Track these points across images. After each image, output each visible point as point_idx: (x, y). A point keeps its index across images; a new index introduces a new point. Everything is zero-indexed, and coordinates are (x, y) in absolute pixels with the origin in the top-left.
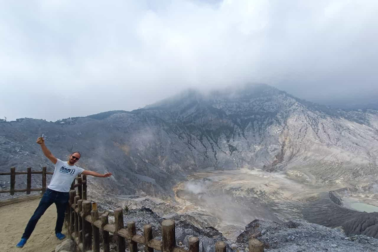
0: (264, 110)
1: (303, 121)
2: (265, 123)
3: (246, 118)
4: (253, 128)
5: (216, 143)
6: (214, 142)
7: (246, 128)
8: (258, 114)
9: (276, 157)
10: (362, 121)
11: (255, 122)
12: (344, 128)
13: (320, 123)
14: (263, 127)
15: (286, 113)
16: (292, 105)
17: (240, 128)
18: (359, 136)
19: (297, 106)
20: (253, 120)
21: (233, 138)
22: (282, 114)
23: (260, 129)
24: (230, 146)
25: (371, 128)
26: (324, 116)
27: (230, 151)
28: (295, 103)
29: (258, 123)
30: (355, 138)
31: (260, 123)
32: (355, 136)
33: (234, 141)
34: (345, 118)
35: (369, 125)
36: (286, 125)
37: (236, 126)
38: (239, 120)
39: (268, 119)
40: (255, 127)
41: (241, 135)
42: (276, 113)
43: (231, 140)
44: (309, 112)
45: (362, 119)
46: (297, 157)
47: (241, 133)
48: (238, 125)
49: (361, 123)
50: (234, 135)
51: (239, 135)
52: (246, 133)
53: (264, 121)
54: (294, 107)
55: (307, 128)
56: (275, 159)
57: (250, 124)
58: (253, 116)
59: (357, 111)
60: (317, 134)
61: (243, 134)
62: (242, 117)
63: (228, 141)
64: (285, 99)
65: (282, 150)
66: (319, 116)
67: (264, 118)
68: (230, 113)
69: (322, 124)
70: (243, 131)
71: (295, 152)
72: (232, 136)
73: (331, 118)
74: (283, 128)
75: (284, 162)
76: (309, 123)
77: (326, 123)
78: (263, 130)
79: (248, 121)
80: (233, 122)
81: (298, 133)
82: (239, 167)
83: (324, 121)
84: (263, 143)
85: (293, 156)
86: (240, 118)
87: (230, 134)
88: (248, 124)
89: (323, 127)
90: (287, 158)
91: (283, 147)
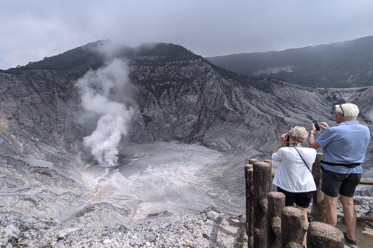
0: (180, 76)
1: (218, 89)
2: (182, 90)
3: (161, 85)
4: (169, 96)
7: (162, 96)
8: (173, 80)
9: (193, 128)
10: (267, 90)
11: (171, 89)
12: (254, 97)
13: (233, 91)
14: (179, 94)
15: (202, 80)
16: (208, 71)
17: (155, 95)
18: (265, 105)
19: (212, 73)
20: (168, 87)
21: (148, 107)
22: (198, 81)
23: (176, 97)
24: (144, 116)
26: (237, 84)
27: (145, 122)
28: (210, 69)
29: (174, 91)
30: (262, 106)
31: (176, 90)
32: (262, 104)
33: (148, 111)
34: (254, 87)
35: (272, 93)
36: (202, 92)
37: (150, 93)
38: (153, 87)
39: (184, 86)
40: (171, 95)
41: (156, 104)
42: (192, 79)
43: (146, 110)
44: (223, 80)
45: (267, 88)
46: (213, 126)
47: (157, 101)
48: (153, 92)
49: (267, 92)
50: (148, 104)
51: (154, 103)
52: (162, 102)
53: (180, 88)
54: (209, 74)
55: (222, 96)
56: (193, 129)
57: (165, 91)
58: (169, 82)
59: (263, 80)
60: (230, 102)
61: (159, 103)
62: (157, 84)
63: (142, 111)
64: (201, 64)
65: (199, 120)
66: (232, 84)
67: (180, 85)
68: (143, 78)
69: (235, 92)
70: (158, 99)
71: (211, 121)
72: (147, 105)
73: (243, 86)
74: (200, 96)
75: (201, 133)
76: (223, 91)
77: (238, 92)
78: (180, 98)
79: (163, 88)
80: (147, 88)
81: (213, 102)
82: (155, 139)
83: (237, 89)
84: (180, 113)
85: (209, 125)
86: (154, 84)
87: (143, 103)
88: (164, 91)
89: (236, 95)
90: (203, 128)
91: (199, 117)
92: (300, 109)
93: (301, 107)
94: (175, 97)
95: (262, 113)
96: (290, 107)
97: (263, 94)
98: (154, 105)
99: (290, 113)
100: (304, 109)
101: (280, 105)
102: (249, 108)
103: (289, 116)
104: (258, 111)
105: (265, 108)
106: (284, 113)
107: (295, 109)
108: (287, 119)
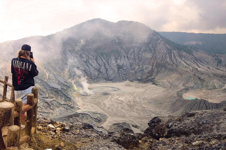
1: (164, 51)
2: (142, 50)
3: (130, 46)
4: (134, 53)
6: (106, 61)
7: (129, 53)
8: (137, 43)
12: (183, 56)
14: (141, 52)
15: (155, 44)
17: (125, 52)
18: (189, 61)
19: (161, 41)
20: (134, 48)
21: (120, 60)
22: (153, 45)
24: (117, 65)
25: (193, 57)
26: (174, 48)
27: (118, 69)
28: (160, 39)
29: (137, 50)
30: (187, 62)
31: (139, 50)
32: (187, 61)
34: (183, 51)
35: (192, 55)
36: (155, 52)
37: (122, 51)
38: (124, 47)
41: (126, 58)
43: (119, 61)
44: (167, 45)
46: (160, 73)
48: (124, 50)
51: (124, 57)
52: (129, 56)
54: (159, 41)
55: (166, 55)
56: (148, 74)
57: (132, 50)
58: (134, 45)
59: (188, 47)
60: (171, 59)
61: (127, 57)
62: (127, 45)
63: (116, 62)
64: (155, 35)
65: (152, 69)
66: (172, 48)
67: (142, 47)
68: (118, 41)
69: (173, 53)
70: (127, 55)
71: (159, 70)
72: (120, 58)
73: (177, 50)
74: (153, 54)
75: (153, 77)
76: (167, 52)
77: (175, 53)
78: (141, 55)
80: (121, 47)
81: (161, 58)
82: (123, 80)
83: (174, 51)
84: (141, 63)
85: (158, 72)
86: (125, 45)
87: (118, 57)
89: (174, 55)
90: (154, 74)
91: (152, 67)
92: (205, 64)
93: (205, 63)
94: (138, 54)
95: (187, 66)
96: (200, 63)
97: (188, 55)
98: (125, 58)
99: (201, 65)
100: (206, 64)
101: (196, 61)
102: (180, 63)
103: (200, 67)
104: (185, 64)
105: (189, 62)
106: (198, 66)
107: (203, 64)
108: (199, 69)
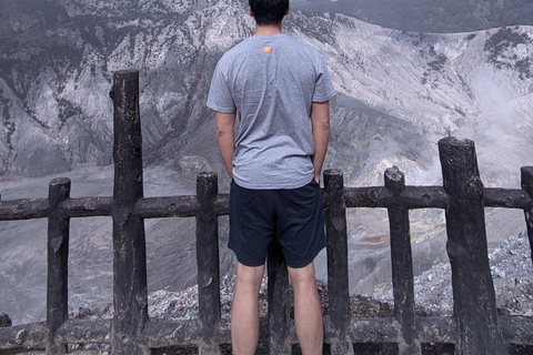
0: (163, 7)
2: (161, 38)
3: (118, 26)
4: (132, 52)
5: (22, 97)
6: (18, 94)
7: (114, 53)
9: (172, 124)
10: (326, 36)
11: (139, 37)
14: (155, 48)
15: (206, 16)
17: (100, 51)
20: (133, 32)
21: (76, 81)
22: (199, 18)
24: (62, 102)
25: (334, 50)
27: (60, 117)
29: (145, 39)
31: (149, 38)
33: (76, 88)
35: (334, 44)
36: (203, 43)
37: (88, 47)
38: (99, 32)
39: (167, 29)
40: (136, 49)
41: (98, 71)
42: (185, 16)
43: (70, 86)
45: (326, 33)
47: (99, 64)
48: (96, 44)
49: (324, 41)
50: (80, 71)
51: (93, 70)
53: (160, 32)
57: (126, 42)
58: (136, 22)
59: (323, 16)
61: (104, 68)
62: (110, 25)
65: (187, 104)
67: (160, 27)
68: (78, 12)
70: (106, 60)
72: (75, 74)
74: (196, 51)
78: (155, 56)
79: (121, 34)
80: (84, 35)
86: (102, 25)
88: (121, 41)
91: (190, 98)
94: (146, 53)
98: (93, 74)
